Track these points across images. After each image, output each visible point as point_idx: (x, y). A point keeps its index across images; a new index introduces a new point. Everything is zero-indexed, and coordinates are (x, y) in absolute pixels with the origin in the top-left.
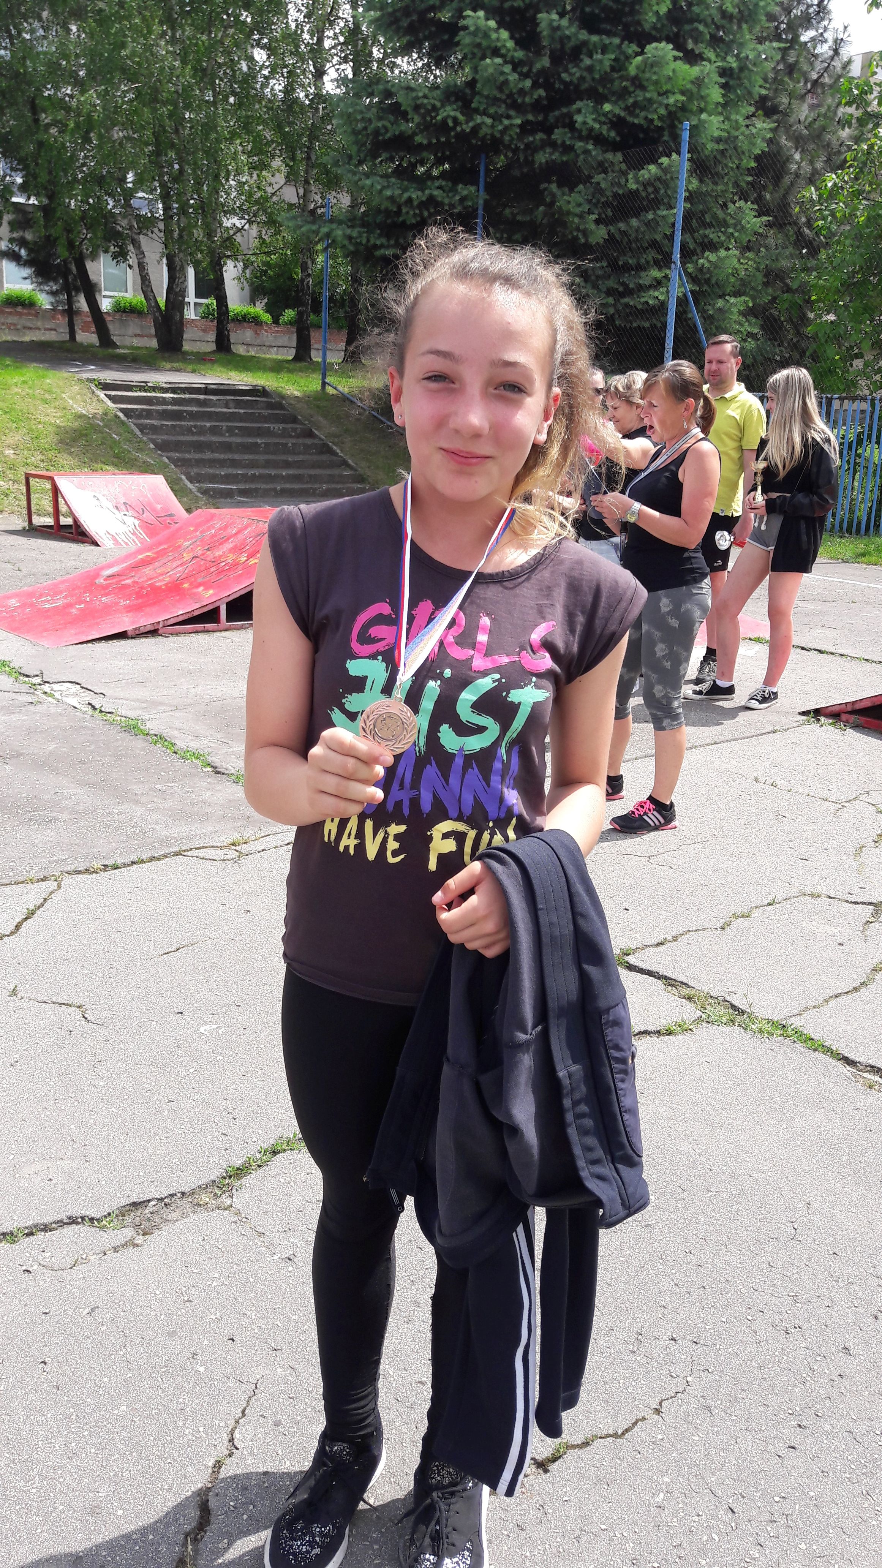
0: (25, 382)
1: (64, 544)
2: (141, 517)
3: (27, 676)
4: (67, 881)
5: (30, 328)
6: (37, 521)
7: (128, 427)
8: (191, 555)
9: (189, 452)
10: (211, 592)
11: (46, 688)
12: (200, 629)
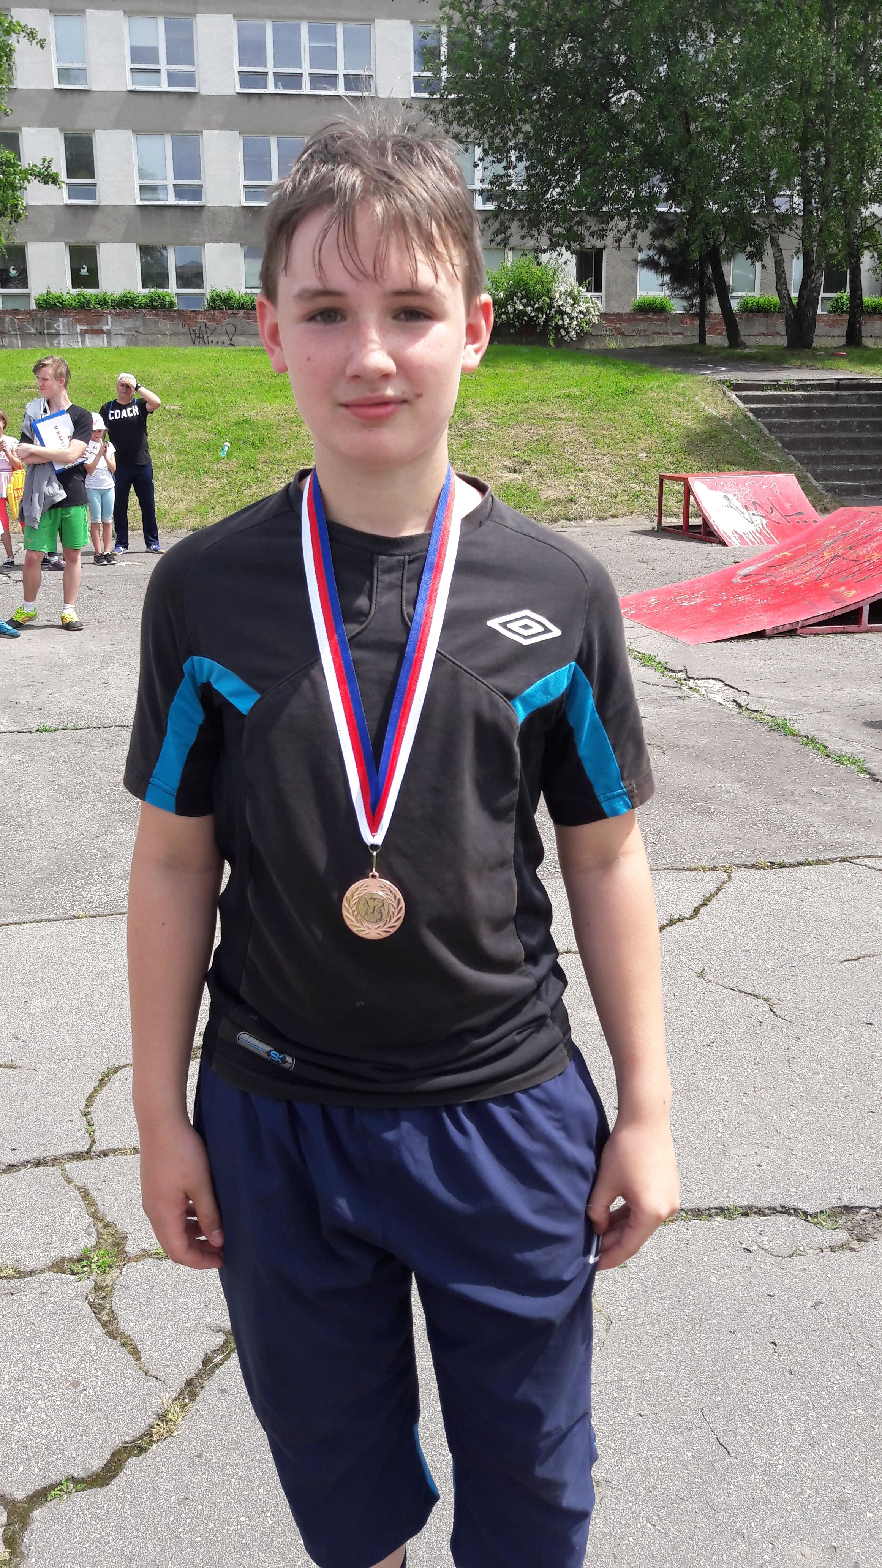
0: (660, 387)
1: (692, 543)
2: (769, 516)
3: (673, 671)
4: (737, 874)
5: (659, 333)
6: (667, 521)
7: (756, 426)
8: (832, 554)
9: (816, 449)
10: (854, 592)
11: (691, 683)
12: (839, 630)
